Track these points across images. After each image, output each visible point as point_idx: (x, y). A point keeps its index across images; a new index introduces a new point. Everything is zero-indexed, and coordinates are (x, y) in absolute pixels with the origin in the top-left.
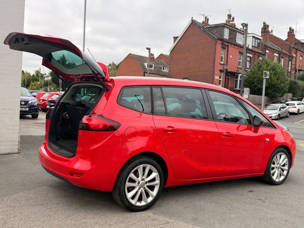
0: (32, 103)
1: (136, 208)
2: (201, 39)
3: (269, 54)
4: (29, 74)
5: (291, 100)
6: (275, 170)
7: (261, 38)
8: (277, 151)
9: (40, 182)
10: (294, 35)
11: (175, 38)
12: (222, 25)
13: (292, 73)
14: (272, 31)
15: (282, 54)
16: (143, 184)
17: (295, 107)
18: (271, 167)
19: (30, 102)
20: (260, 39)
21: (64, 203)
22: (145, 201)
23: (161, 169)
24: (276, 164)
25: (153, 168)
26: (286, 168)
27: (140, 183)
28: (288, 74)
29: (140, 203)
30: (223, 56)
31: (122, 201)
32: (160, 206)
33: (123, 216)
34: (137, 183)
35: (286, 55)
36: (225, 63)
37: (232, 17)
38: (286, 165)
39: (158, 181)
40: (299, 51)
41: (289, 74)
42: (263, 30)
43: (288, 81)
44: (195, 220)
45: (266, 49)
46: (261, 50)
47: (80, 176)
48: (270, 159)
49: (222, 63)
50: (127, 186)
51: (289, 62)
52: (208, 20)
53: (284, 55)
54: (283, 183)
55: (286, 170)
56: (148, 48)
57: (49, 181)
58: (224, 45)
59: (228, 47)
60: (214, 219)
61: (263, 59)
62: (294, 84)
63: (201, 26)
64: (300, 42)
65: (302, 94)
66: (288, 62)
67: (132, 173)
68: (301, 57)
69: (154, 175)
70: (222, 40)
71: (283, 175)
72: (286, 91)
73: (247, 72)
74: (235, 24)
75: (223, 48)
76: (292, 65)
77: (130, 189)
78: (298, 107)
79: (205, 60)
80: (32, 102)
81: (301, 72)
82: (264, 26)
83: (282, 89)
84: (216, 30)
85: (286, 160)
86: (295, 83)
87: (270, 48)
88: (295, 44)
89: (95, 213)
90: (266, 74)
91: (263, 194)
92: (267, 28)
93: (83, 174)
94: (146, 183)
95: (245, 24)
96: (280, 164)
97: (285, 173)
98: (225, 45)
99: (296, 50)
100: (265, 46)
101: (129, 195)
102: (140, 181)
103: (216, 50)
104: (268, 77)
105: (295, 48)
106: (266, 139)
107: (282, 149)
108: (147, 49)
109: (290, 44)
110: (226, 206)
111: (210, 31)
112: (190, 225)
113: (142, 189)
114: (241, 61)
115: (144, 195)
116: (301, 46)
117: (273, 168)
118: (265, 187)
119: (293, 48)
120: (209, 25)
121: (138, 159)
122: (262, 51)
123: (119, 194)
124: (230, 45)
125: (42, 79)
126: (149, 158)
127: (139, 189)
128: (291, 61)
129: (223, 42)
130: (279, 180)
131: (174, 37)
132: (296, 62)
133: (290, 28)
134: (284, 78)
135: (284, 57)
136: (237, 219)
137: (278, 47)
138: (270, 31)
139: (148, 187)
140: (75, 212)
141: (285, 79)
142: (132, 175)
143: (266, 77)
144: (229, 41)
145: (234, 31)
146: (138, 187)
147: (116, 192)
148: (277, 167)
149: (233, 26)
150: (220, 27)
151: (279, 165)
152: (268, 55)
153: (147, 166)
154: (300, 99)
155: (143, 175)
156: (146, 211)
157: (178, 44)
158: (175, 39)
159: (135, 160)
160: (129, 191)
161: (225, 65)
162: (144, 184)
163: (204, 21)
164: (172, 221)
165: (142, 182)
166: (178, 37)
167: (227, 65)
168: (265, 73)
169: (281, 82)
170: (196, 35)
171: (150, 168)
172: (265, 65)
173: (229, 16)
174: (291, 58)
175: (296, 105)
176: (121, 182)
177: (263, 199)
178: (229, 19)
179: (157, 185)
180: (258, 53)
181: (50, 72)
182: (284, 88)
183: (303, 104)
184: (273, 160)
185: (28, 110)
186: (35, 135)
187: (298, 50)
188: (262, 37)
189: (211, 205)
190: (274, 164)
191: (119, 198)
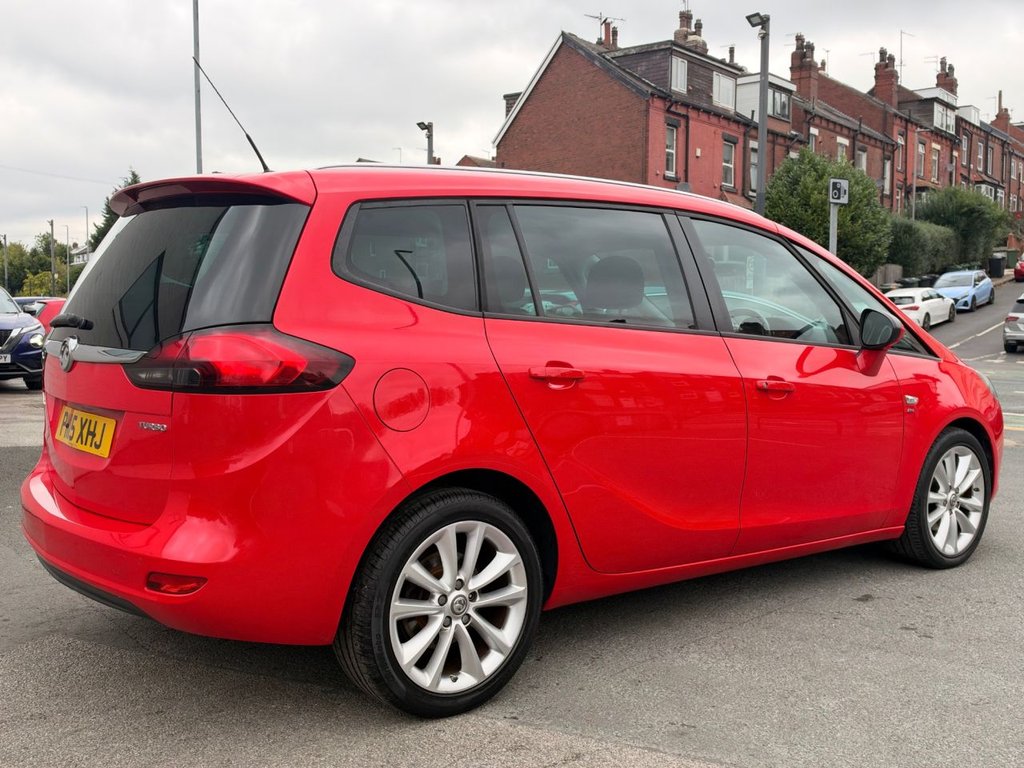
0: (20, 336)
1: (438, 702)
2: (596, 98)
3: (820, 139)
4: (18, 248)
5: (899, 285)
6: (942, 511)
7: (793, 87)
8: (945, 439)
9: (39, 619)
10: (894, 75)
11: (511, 99)
12: (663, 47)
13: (895, 200)
14: (823, 64)
15: (860, 137)
16: (460, 602)
17: (916, 308)
18: (929, 502)
19: (14, 334)
20: (788, 92)
21: (135, 703)
22: (469, 672)
23: (528, 538)
24: (942, 489)
25: (499, 536)
26: (976, 501)
27: (450, 599)
28: (882, 202)
29: (455, 680)
30: (674, 152)
31: (378, 681)
32: (530, 687)
33: (388, 743)
34: (435, 601)
35: (873, 142)
36: (681, 175)
37: (693, 22)
38: (977, 490)
39: (517, 585)
40: (914, 127)
41: (887, 202)
42: (798, 63)
43: (889, 224)
44: (682, 734)
45: (809, 123)
46: (794, 128)
47: (194, 589)
48: (924, 472)
49: (671, 174)
50: (395, 615)
51: (884, 164)
52: (615, 33)
53: (867, 140)
54: (968, 557)
55: (976, 510)
56: (423, 123)
57: (75, 613)
58: (674, 113)
59: (687, 122)
60: (758, 724)
61: (802, 156)
62: (905, 232)
63: (595, 53)
64: (917, 96)
65: (933, 266)
66: (880, 163)
67: (412, 562)
68: (920, 146)
69: (505, 560)
70: (667, 97)
71: (969, 529)
72: (881, 258)
73: (751, 201)
74: (704, 44)
75: (673, 125)
76: (895, 173)
77: (410, 628)
78: (924, 307)
79: (613, 168)
80: (24, 331)
81: (924, 194)
82: (798, 48)
83: (870, 250)
84: (644, 64)
85: (977, 472)
86: (909, 230)
87: (821, 118)
88: (899, 103)
89: (269, 736)
90: (839, 190)
91: (911, 606)
92: (808, 54)
93: (205, 580)
94: (473, 596)
95: (761, 17)
96: (957, 490)
97: (974, 519)
98: (679, 115)
99: (904, 122)
100: (807, 112)
101: (408, 652)
102: (449, 590)
103: (647, 131)
104: (844, 200)
105: (901, 118)
106: (907, 396)
107: (961, 432)
108: (422, 126)
109: (884, 106)
110: (789, 667)
111: (624, 70)
112: (670, 758)
113: (457, 622)
114: (732, 166)
115: (468, 646)
116: (919, 111)
117: (933, 507)
118: (910, 577)
119: (896, 115)
120: (620, 49)
121: (434, 502)
122: (796, 131)
123: (367, 652)
124: (692, 114)
125: (65, 263)
126: (480, 495)
127: (448, 622)
128: (891, 158)
129: (672, 105)
130: (956, 549)
131: (506, 97)
132: (906, 162)
133: (883, 53)
134: (874, 213)
135: (869, 148)
136: (846, 715)
137: (846, 116)
138: (819, 66)
139: (481, 611)
140: (183, 737)
141: (877, 216)
142: (414, 570)
143: (839, 198)
144: (688, 101)
145: (703, 67)
146: (441, 618)
147: (350, 646)
148: (946, 501)
149: (699, 50)
150: (655, 55)
151: (952, 492)
152: (818, 143)
153: (473, 528)
154: (926, 280)
155: (461, 563)
156: (478, 711)
157: (520, 116)
158: (511, 102)
159: (424, 506)
160: (405, 637)
161: (682, 182)
162: (464, 603)
163: (603, 38)
164: (593, 746)
165: (456, 593)
166: (518, 95)
167: (686, 181)
168: (835, 184)
169: (867, 228)
170: (580, 84)
171: (487, 536)
172: (810, 175)
173: (686, 17)
174: (889, 150)
175: (918, 303)
176: (370, 603)
177: (920, 626)
178: (685, 29)
179: (515, 601)
180: (784, 137)
181: (90, 238)
182: (876, 248)
183: (939, 296)
184: (935, 476)
185: (8, 360)
186: (33, 444)
187: (912, 123)
188: (795, 84)
189: (732, 667)
190: (935, 489)
191: (364, 669)
